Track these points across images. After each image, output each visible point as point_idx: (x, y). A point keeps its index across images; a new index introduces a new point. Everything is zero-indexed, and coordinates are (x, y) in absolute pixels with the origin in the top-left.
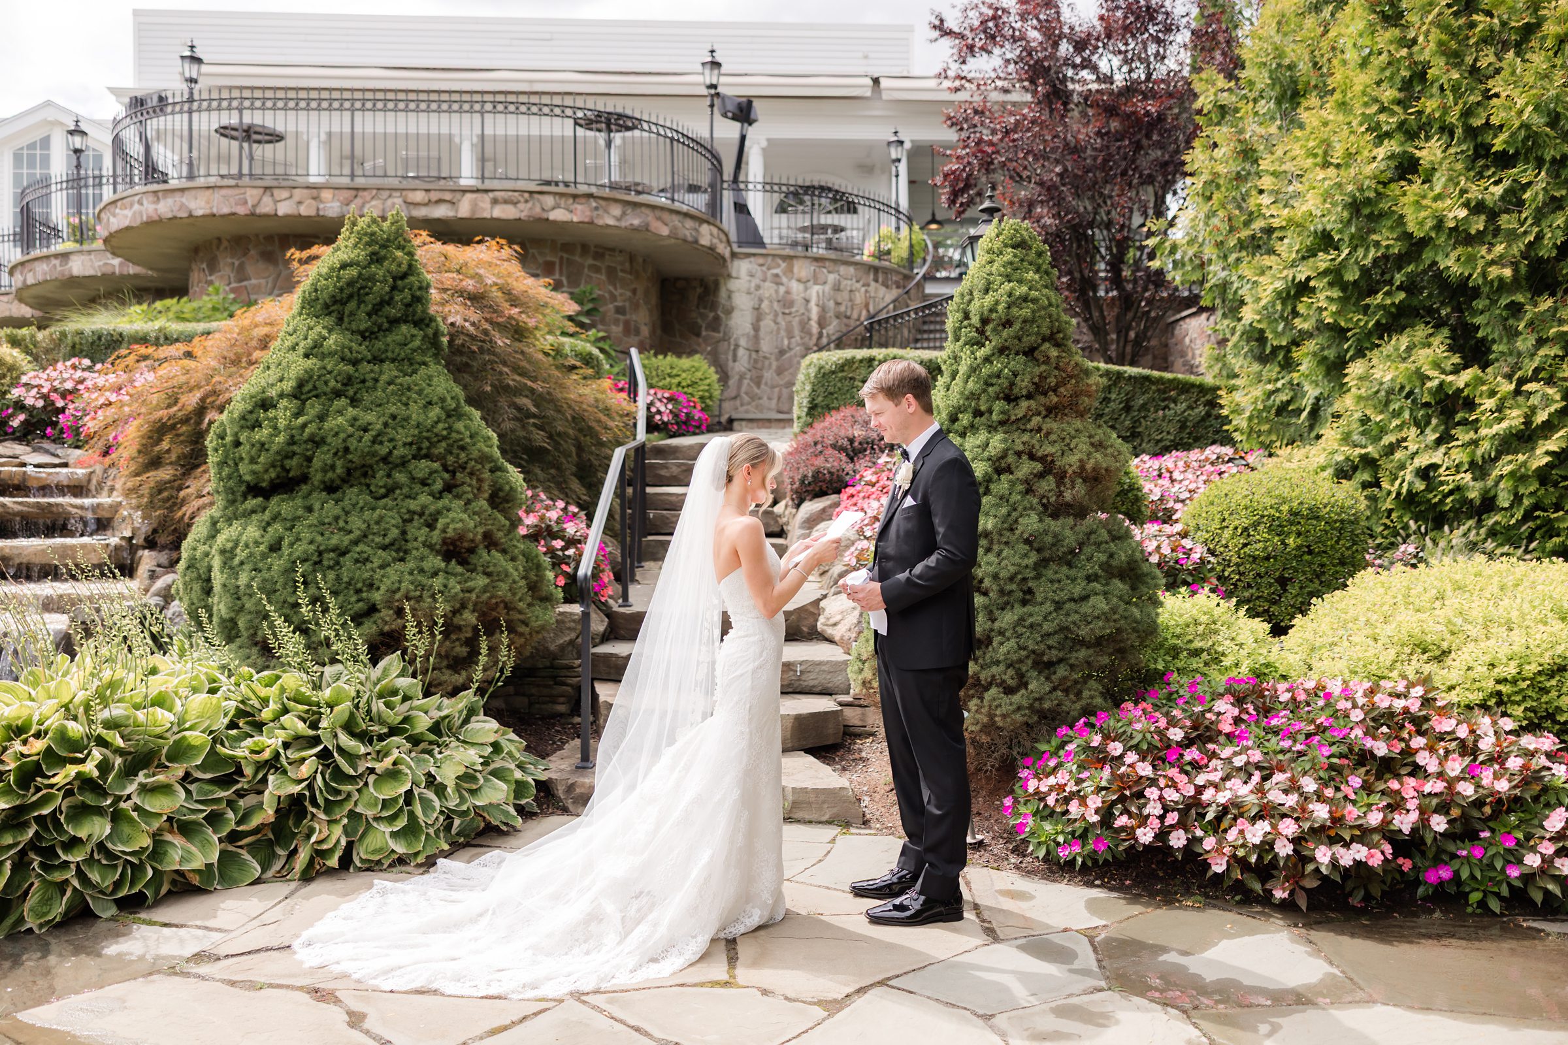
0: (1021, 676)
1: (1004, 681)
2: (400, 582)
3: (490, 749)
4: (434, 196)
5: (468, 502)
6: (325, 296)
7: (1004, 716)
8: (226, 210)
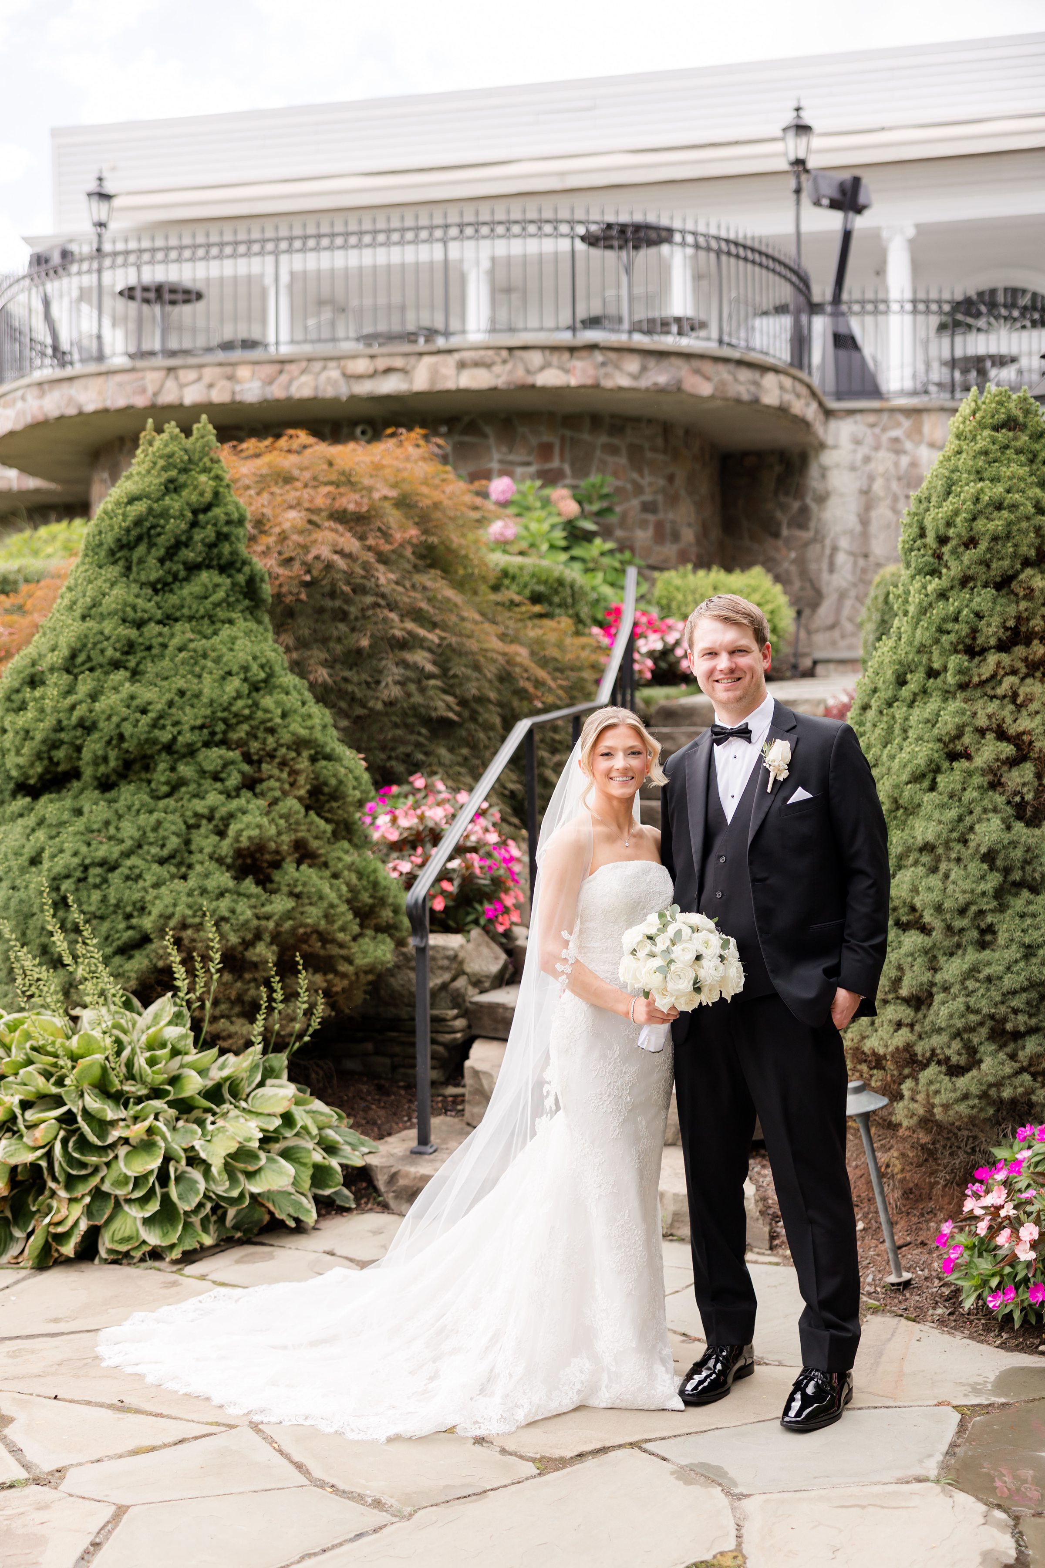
0: (972, 1051)
1: (948, 1059)
2: (175, 905)
3: (278, 1122)
4: (381, 364)
5: (275, 802)
6: (109, 539)
7: (946, 1107)
8: (120, 402)
